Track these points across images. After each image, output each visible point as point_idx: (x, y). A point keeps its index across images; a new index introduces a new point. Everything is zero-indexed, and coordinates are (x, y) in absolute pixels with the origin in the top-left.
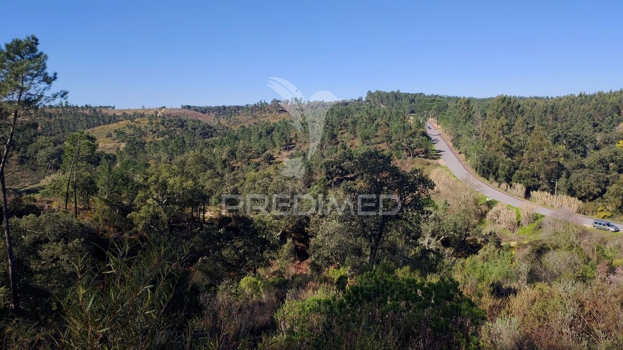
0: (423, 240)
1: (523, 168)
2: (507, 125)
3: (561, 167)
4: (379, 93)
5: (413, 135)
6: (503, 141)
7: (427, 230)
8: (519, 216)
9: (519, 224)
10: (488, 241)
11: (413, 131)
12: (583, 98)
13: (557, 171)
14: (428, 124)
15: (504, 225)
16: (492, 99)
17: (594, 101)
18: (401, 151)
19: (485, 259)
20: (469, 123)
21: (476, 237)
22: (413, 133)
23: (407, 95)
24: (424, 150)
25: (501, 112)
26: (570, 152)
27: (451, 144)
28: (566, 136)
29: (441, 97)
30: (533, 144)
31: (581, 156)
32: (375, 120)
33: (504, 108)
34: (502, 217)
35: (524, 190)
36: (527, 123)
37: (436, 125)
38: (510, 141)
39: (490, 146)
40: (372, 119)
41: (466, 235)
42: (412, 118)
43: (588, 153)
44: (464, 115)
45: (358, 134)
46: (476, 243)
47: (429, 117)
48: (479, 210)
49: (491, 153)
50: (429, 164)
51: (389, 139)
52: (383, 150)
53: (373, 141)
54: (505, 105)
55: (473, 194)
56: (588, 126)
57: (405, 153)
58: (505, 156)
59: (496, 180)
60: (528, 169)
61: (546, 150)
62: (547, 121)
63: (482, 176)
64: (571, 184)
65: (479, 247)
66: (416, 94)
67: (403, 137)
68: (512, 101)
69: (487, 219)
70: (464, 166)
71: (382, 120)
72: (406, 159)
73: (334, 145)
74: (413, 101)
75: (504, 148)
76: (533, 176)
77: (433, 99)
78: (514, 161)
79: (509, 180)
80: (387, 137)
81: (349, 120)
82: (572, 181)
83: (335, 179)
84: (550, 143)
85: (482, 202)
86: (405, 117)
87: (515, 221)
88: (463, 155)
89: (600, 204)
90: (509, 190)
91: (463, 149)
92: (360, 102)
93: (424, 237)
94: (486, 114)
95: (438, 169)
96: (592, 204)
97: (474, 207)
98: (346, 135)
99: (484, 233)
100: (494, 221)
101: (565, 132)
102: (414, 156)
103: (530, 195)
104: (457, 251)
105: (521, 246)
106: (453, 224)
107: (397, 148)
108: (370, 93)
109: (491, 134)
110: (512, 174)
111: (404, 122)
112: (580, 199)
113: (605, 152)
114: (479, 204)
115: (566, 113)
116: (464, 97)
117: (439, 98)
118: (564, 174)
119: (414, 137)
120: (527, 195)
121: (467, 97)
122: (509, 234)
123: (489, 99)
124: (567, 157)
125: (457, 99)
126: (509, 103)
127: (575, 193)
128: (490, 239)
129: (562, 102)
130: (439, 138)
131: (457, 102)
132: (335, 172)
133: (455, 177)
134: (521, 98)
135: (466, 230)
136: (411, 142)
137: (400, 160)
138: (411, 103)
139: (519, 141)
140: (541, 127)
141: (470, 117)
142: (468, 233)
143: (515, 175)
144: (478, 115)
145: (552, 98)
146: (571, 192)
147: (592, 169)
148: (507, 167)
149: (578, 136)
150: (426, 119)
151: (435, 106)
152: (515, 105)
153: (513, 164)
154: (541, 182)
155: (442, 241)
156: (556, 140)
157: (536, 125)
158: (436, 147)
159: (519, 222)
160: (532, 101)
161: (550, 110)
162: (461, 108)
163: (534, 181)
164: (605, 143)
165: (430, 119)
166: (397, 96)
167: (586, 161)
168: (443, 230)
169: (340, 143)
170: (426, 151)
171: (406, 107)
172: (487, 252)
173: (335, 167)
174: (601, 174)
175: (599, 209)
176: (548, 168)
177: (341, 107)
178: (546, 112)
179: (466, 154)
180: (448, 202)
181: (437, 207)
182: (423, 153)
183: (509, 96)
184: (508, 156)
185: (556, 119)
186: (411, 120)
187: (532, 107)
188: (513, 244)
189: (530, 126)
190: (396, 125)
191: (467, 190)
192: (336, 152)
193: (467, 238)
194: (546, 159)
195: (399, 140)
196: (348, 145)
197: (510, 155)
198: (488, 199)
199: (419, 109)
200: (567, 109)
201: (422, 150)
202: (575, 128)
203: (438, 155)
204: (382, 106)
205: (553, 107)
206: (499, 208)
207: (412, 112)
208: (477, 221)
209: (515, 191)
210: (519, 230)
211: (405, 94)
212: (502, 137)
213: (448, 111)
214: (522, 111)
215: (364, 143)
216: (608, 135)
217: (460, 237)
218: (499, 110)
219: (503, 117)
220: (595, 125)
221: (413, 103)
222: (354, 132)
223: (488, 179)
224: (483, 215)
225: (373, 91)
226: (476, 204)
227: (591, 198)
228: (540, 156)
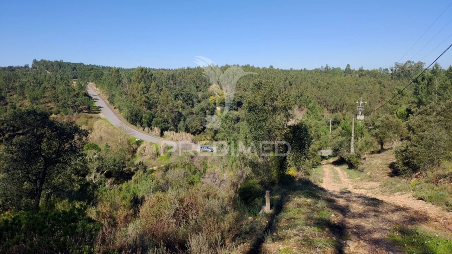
0: (90, 176)
1: (158, 116)
2: (146, 87)
3: (180, 114)
4: (44, 62)
5: (77, 95)
6: (144, 99)
7: (93, 168)
8: (157, 149)
9: (158, 154)
10: (138, 169)
11: (76, 92)
12: (190, 70)
13: (178, 117)
14: (88, 86)
15: (148, 157)
16: (135, 69)
17: (195, 73)
18: (68, 108)
19: (136, 182)
20: (120, 86)
21: (131, 167)
22: (77, 94)
23: (69, 64)
24: (87, 107)
25: (141, 79)
26: (185, 105)
27: (108, 102)
28: (181, 94)
29: (97, 66)
30: (163, 100)
31: (191, 107)
32: (42, 83)
33: (143, 76)
34: (147, 151)
35: (160, 131)
36: (158, 86)
37: (95, 88)
38: (148, 98)
39: (135, 102)
40: (39, 83)
41: (123, 167)
42: (75, 82)
43: (195, 105)
44: (116, 80)
45: (27, 96)
46: (130, 172)
47: (89, 81)
48: (132, 148)
49: (136, 107)
50: (91, 117)
51: (56, 99)
52: (52, 108)
53: (41, 101)
54: (143, 73)
55: (126, 137)
56: (194, 88)
57: (71, 110)
58: (146, 109)
59: (141, 126)
60: (161, 117)
61: (171, 104)
62: (170, 85)
63: (132, 124)
64: (187, 125)
65: (133, 174)
66: (77, 64)
67: (69, 97)
68: (147, 71)
69: (137, 154)
70: (118, 117)
71: (48, 84)
72: (73, 114)
73: (3, 106)
74: (74, 69)
75: (144, 104)
76: (164, 122)
77: (92, 68)
78: (152, 112)
79: (149, 126)
80: (54, 97)
81: (17, 84)
82: (187, 123)
83: (7, 136)
84: (173, 99)
85: (133, 142)
86: (69, 82)
87: (156, 153)
88: (117, 110)
89: (203, 136)
90: (150, 132)
91: (117, 105)
92: (27, 69)
93: (91, 173)
94: (131, 80)
95: (100, 121)
96: (199, 136)
97: (128, 146)
98: (15, 96)
99: (135, 164)
100: (142, 155)
101: (181, 92)
102: (79, 112)
103: (163, 134)
104: (117, 179)
105: (159, 168)
106: (113, 160)
107: (63, 106)
108: (35, 61)
109: (136, 94)
110: (151, 121)
111: (68, 85)
112: (192, 134)
113: (203, 104)
114: (131, 143)
115: (181, 80)
116: (115, 67)
117: (95, 68)
118: (182, 120)
119: (77, 97)
120: (162, 135)
121: (117, 67)
122: (152, 162)
123: (133, 69)
124: (183, 108)
125: (111, 68)
126: (146, 72)
127: (189, 131)
128: (140, 167)
129: (178, 73)
130: (98, 97)
131: (110, 71)
132: (6, 129)
133: (112, 126)
134: (153, 69)
135: (123, 163)
136: (76, 101)
137: (68, 116)
138: (73, 70)
139: (154, 98)
140: (167, 89)
141: (120, 82)
142: (124, 165)
143: (153, 122)
144: (125, 81)
145: (172, 70)
146: (187, 130)
147: (197, 114)
148: (148, 116)
149: (188, 94)
150: (86, 83)
151: (93, 74)
152: (150, 74)
153: (152, 114)
154: (169, 125)
155: (105, 174)
156: (176, 97)
157: (164, 88)
158: (97, 104)
159: (158, 153)
160: (160, 71)
161: (171, 78)
162: (113, 75)
163: (165, 125)
164: (203, 98)
165: (90, 83)
166: (60, 65)
167: (194, 110)
168: (106, 166)
169: (10, 104)
170: (89, 108)
171: (69, 73)
172: (138, 177)
173: (5, 124)
174: (202, 117)
175: (203, 139)
176: (173, 115)
177: (7, 73)
178: (169, 79)
179: (119, 109)
180: (109, 145)
181: (100, 149)
182: (86, 110)
183: (145, 67)
184: (148, 109)
185: (175, 84)
186: (74, 83)
187: (161, 75)
188: (155, 168)
189: (160, 88)
190: (61, 88)
191: (122, 134)
192: (6, 111)
193: (124, 169)
194: (171, 109)
195: (65, 100)
196: (18, 105)
197: (150, 108)
198: (137, 140)
199: (80, 75)
200: (181, 77)
201: (85, 107)
202: (186, 90)
203: (98, 110)
204: (48, 72)
205: (173, 76)
206: (145, 145)
207: (75, 77)
208: (130, 156)
209: (154, 132)
210: (158, 159)
211: (67, 63)
212: (143, 96)
213: (104, 77)
214: (154, 78)
215: (33, 103)
216: (204, 93)
217: (119, 169)
218: (140, 77)
219: (142, 82)
220: (197, 87)
221: (75, 71)
222: (23, 94)
223: (136, 126)
224: (134, 151)
225: (39, 60)
226: (129, 144)
227: (198, 132)
228: (167, 108)
